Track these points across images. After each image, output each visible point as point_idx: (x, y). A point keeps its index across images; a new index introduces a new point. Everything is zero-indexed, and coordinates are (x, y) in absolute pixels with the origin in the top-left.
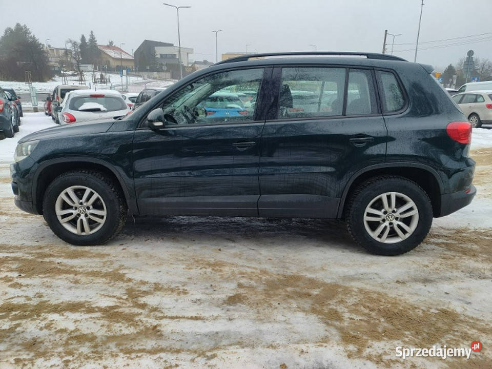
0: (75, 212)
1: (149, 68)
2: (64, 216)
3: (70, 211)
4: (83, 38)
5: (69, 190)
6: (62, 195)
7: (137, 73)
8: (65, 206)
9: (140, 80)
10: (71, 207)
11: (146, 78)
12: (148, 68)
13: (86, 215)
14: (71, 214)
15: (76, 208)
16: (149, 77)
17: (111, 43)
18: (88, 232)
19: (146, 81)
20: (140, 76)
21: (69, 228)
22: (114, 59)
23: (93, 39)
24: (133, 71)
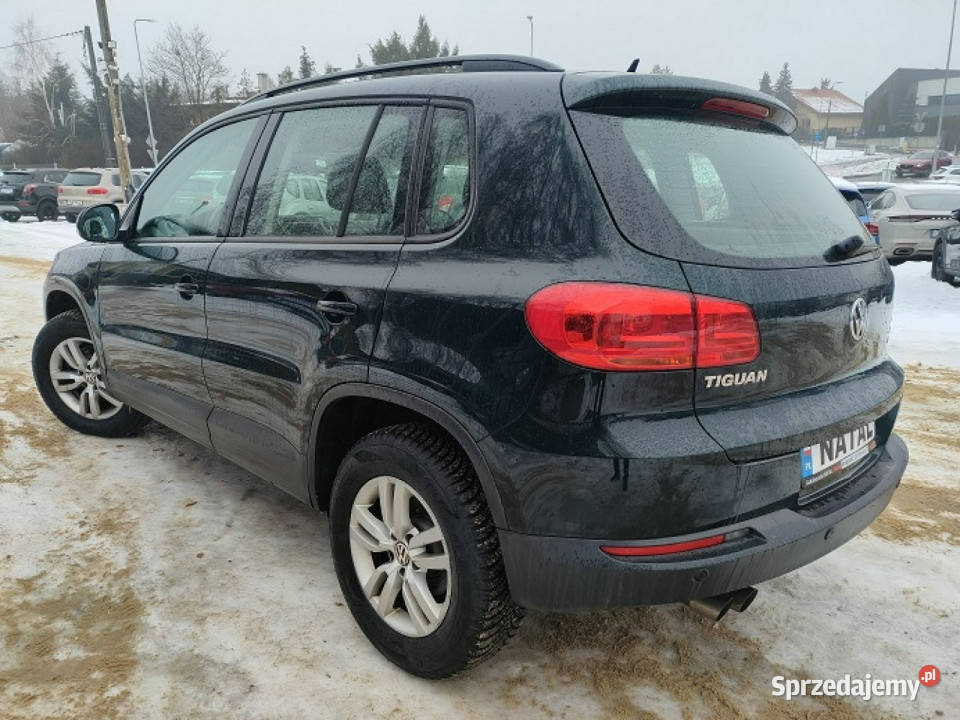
0: (78, 379)
1: (884, 130)
2: (62, 382)
3: (72, 376)
4: (765, 81)
5: (71, 342)
6: (60, 349)
7: (861, 143)
8: (65, 367)
9: (859, 154)
10: (71, 370)
11: (871, 152)
12: (882, 129)
13: (95, 388)
14: (72, 381)
15: (81, 373)
16: (879, 149)
17: (825, 84)
18: (95, 414)
19: (873, 157)
20: (860, 147)
21: (69, 401)
22: (821, 115)
23: (785, 79)
24: (853, 137)
